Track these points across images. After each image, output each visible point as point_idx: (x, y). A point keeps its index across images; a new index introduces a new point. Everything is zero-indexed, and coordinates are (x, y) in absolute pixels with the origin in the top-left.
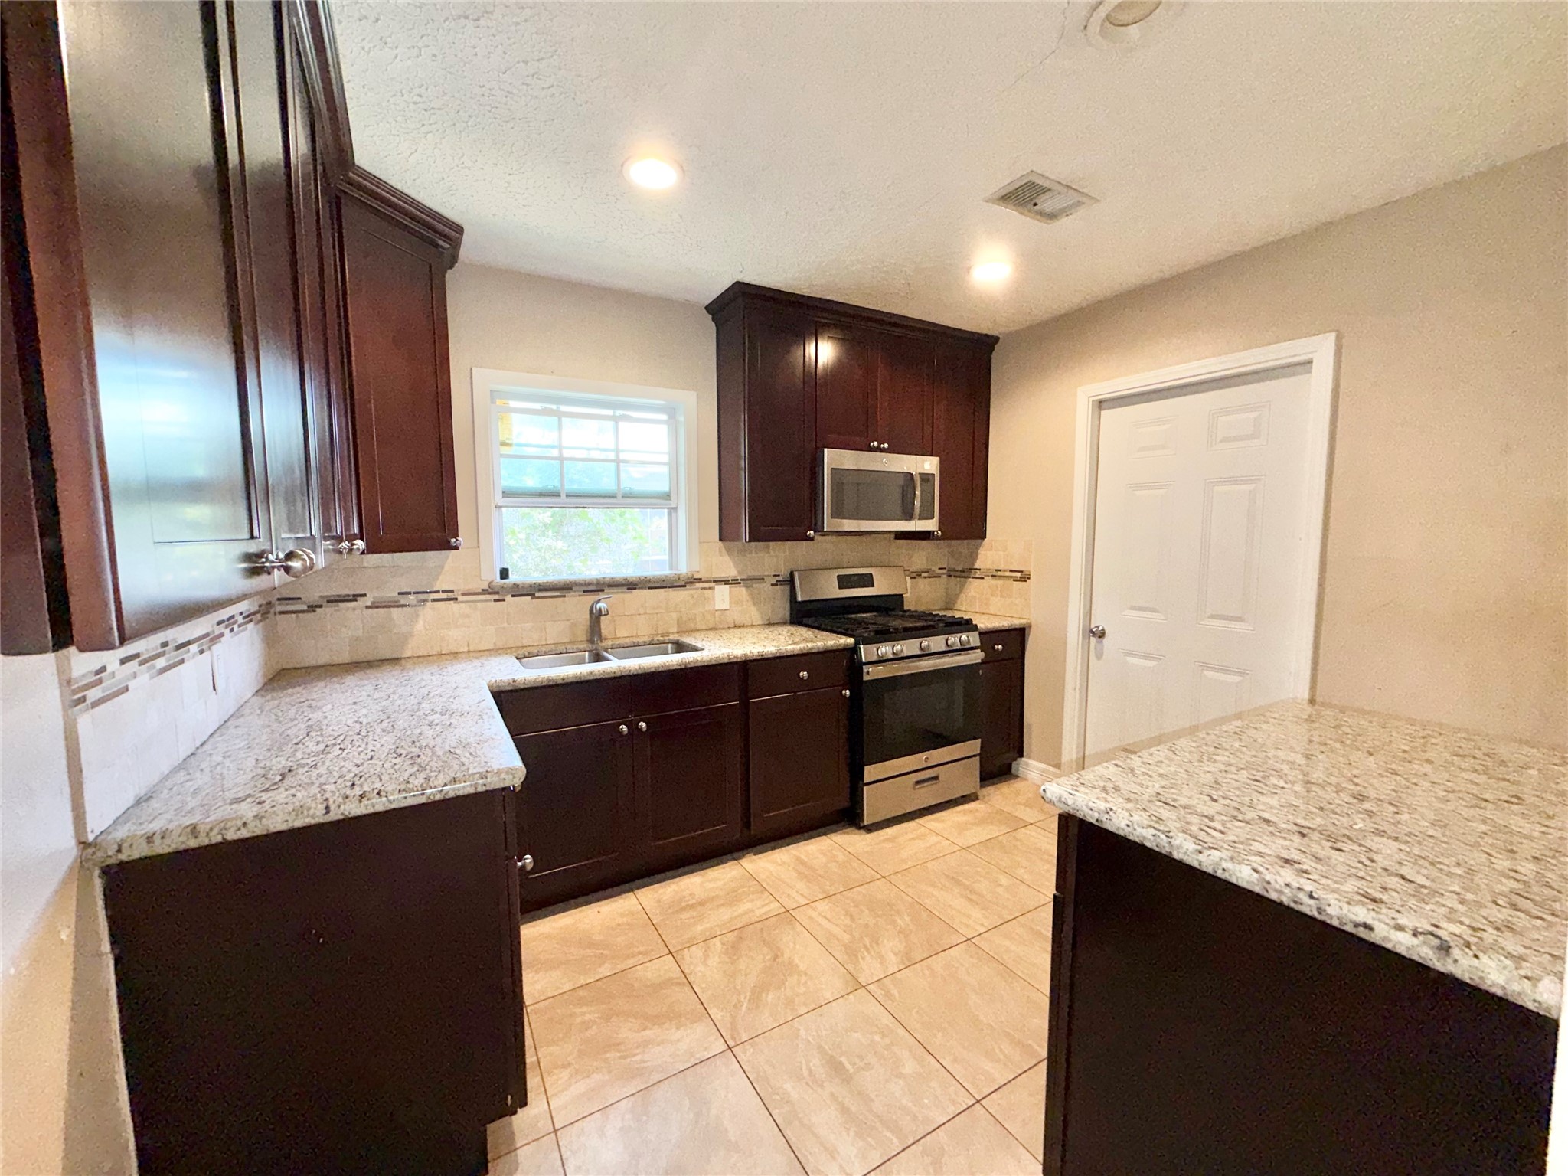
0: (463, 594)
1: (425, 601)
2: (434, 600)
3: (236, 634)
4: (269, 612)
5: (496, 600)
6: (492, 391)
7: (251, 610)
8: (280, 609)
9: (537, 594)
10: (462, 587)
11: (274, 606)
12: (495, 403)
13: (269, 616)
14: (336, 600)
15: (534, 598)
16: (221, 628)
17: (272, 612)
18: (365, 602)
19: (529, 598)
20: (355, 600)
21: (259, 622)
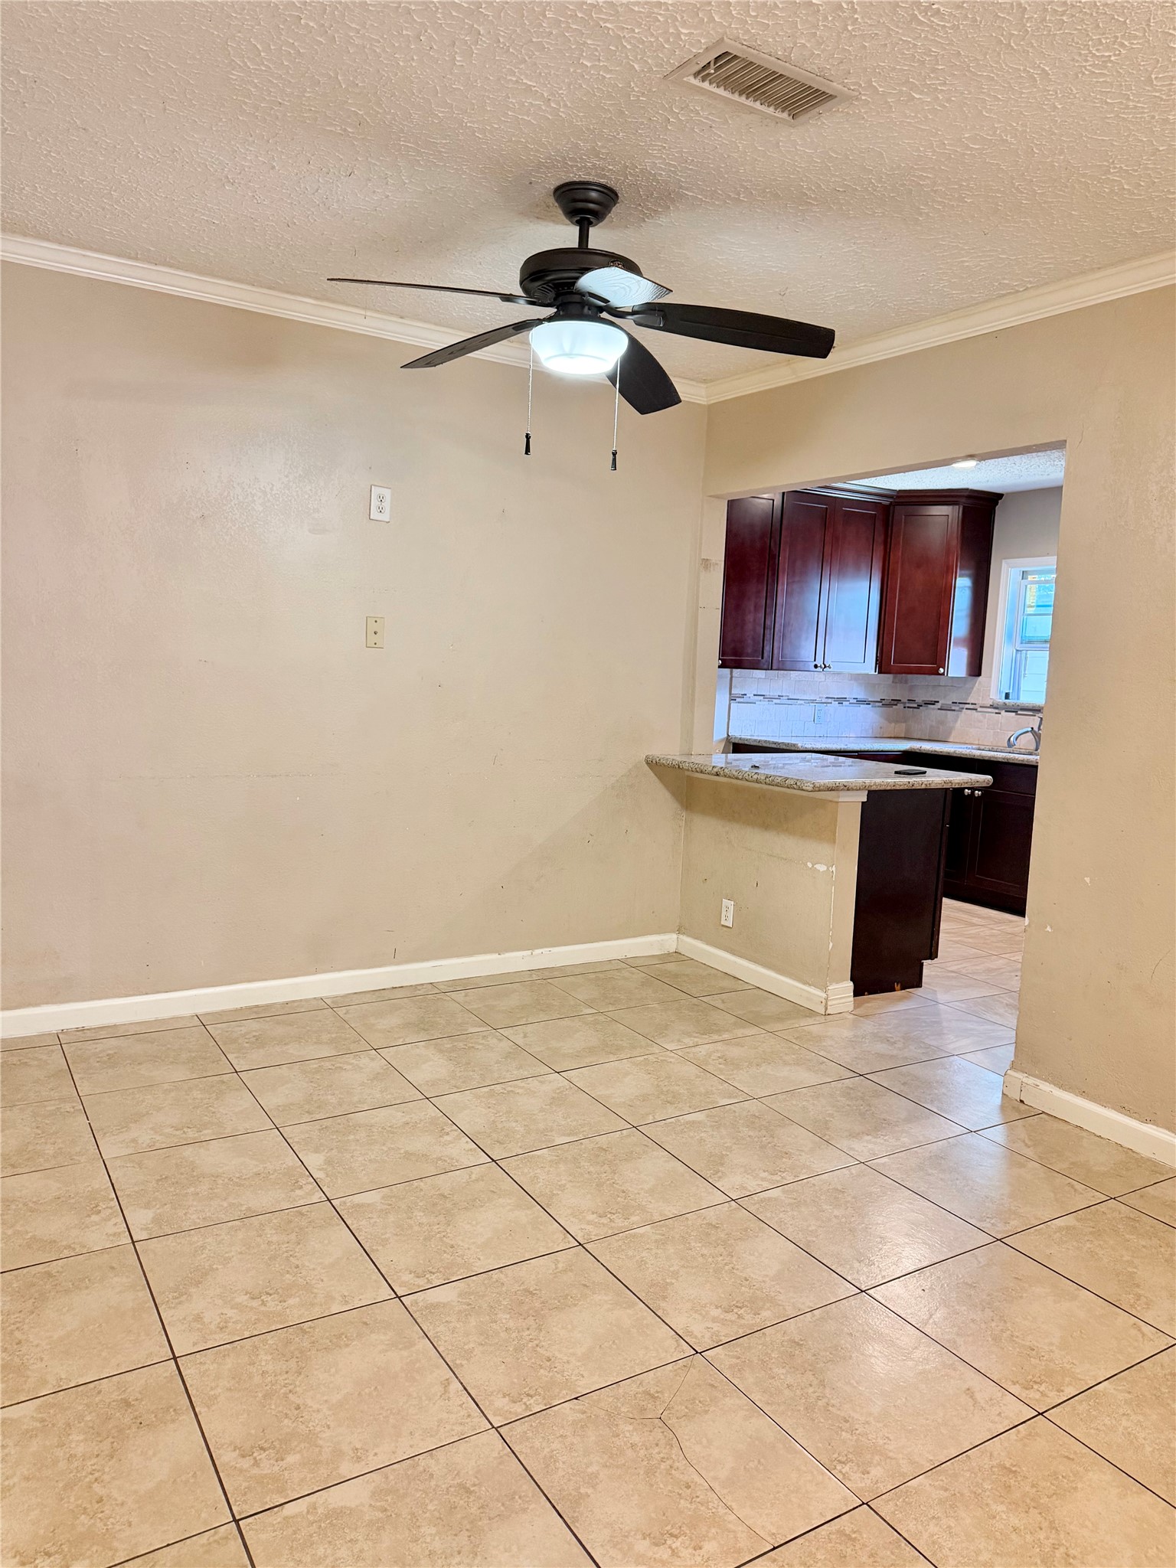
0: (981, 707)
1: (963, 708)
2: (967, 709)
3: (846, 706)
4: (896, 705)
5: (996, 713)
6: (1023, 572)
7: (870, 700)
8: (907, 705)
9: (1019, 712)
10: (980, 702)
11: (905, 703)
12: (1027, 578)
13: (894, 707)
14: (927, 703)
15: (1017, 714)
16: (830, 700)
17: (900, 706)
18: (938, 706)
19: (1014, 714)
20: (934, 704)
21: (878, 707)
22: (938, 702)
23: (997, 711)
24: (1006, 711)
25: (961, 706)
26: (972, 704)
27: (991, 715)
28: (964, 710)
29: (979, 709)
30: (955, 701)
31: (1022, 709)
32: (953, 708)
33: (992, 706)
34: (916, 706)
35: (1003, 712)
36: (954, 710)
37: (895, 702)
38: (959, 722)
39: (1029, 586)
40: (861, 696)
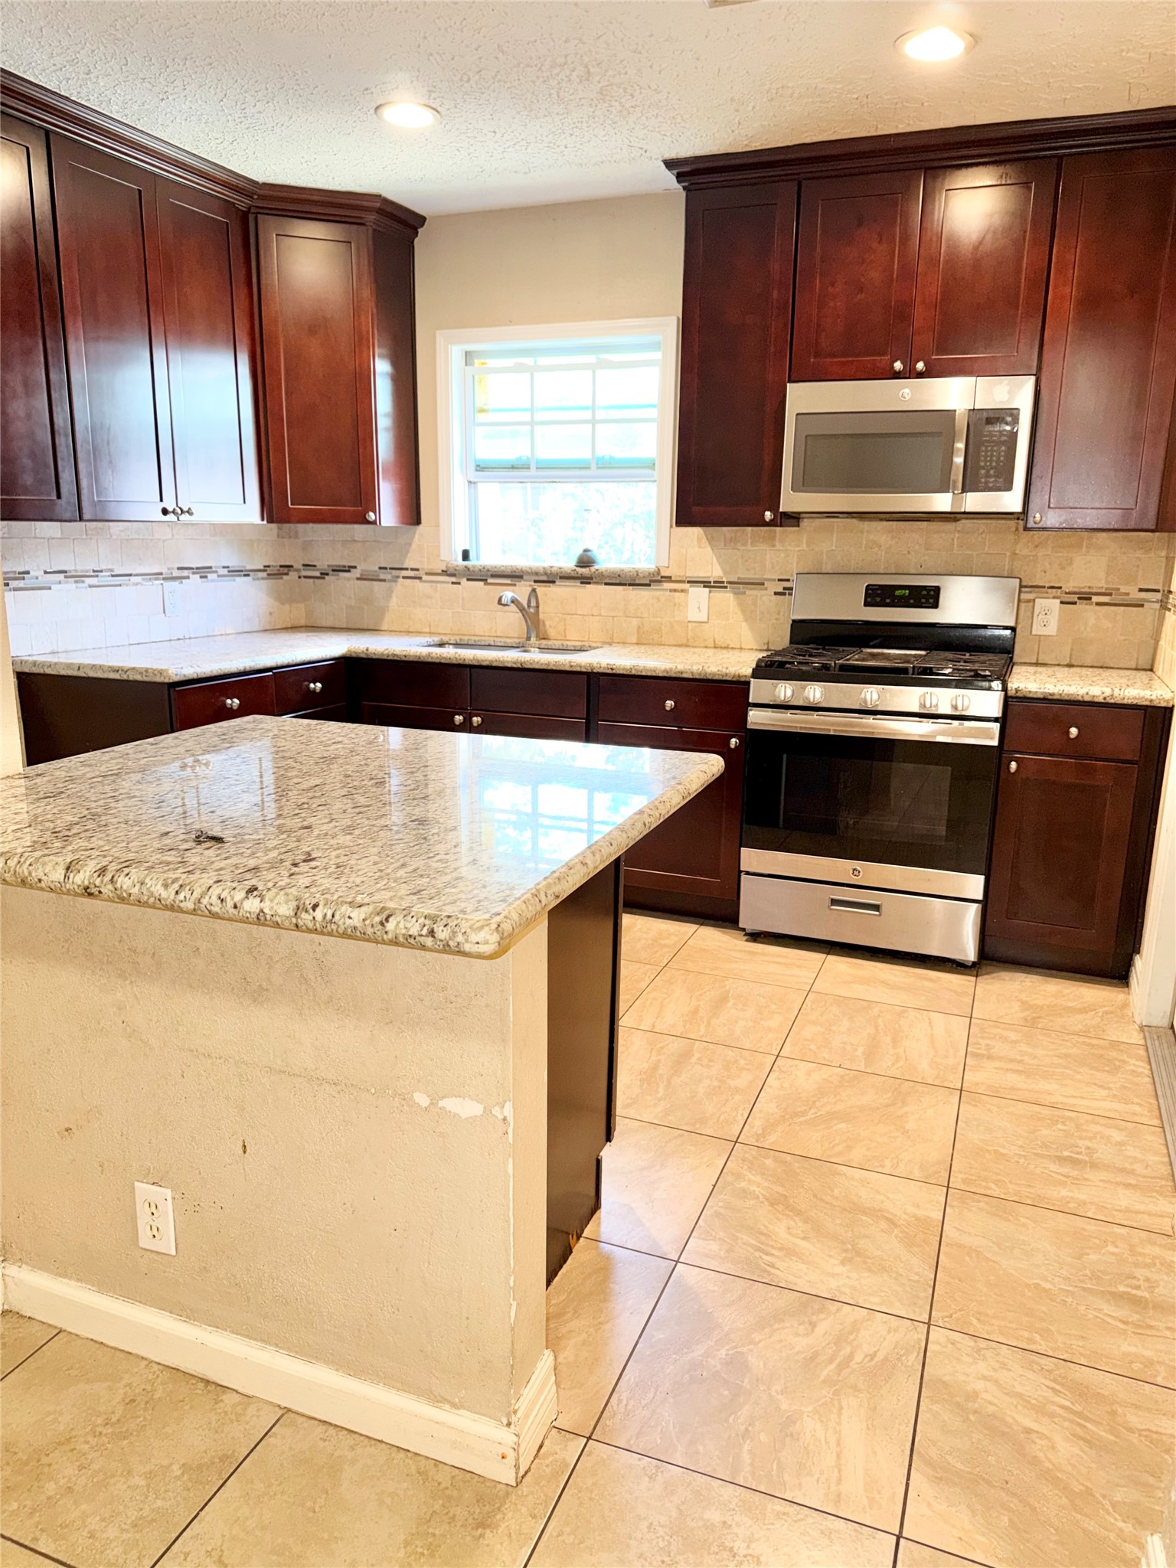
3: (212, 581)
4: (287, 574)
5: (453, 583)
6: (466, 353)
7: (248, 568)
8: (304, 573)
9: (489, 581)
10: (426, 566)
11: (298, 570)
12: (472, 364)
13: (285, 577)
14: (338, 570)
15: (487, 583)
16: (185, 573)
17: (293, 575)
18: (356, 573)
19: (482, 583)
20: (349, 571)
21: (263, 579)
22: (355, 567)
23: (454, 579)
24: (468, 580)
25: (395, 573)
26: (412, 569)
27: (445, 585)
28: (401, 580)
29: (425, 578)
30: (383, 565)
31: (493, 576)
32: (382, 577)
33: (445, 573)
34: (318, 574)
35: (464, 581)
36: (384, 580)
37: (286, 570)
38: (394, 599)
39: (476, 377)
40: (234, 562)
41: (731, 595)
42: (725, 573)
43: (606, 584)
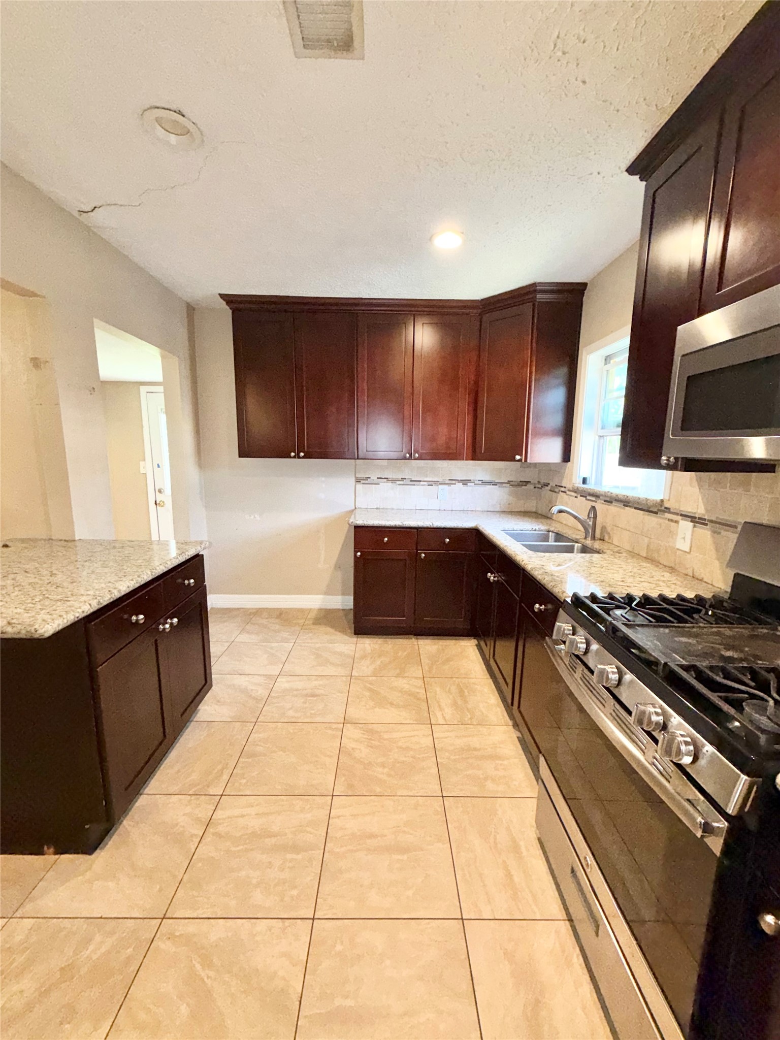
0: (568, 490)
2: (561, 491)
4: (526, 485)
5: (576, 497)
6: (605, 357)
7: (496, 481)
9: (588, 497)
10: (568, 485)
16: (454, 482)
21: (506, 487)
24: (581, 496)
25: (559, 489)
26: (564, 487)
27: (572, 497)
31: (590, 495)
32: (555, 491)
33: (574, 490)
39: (611, 371)
40: (487, 478)
41: (709, 533)
42: (707, 510)
43: (636, 508)
